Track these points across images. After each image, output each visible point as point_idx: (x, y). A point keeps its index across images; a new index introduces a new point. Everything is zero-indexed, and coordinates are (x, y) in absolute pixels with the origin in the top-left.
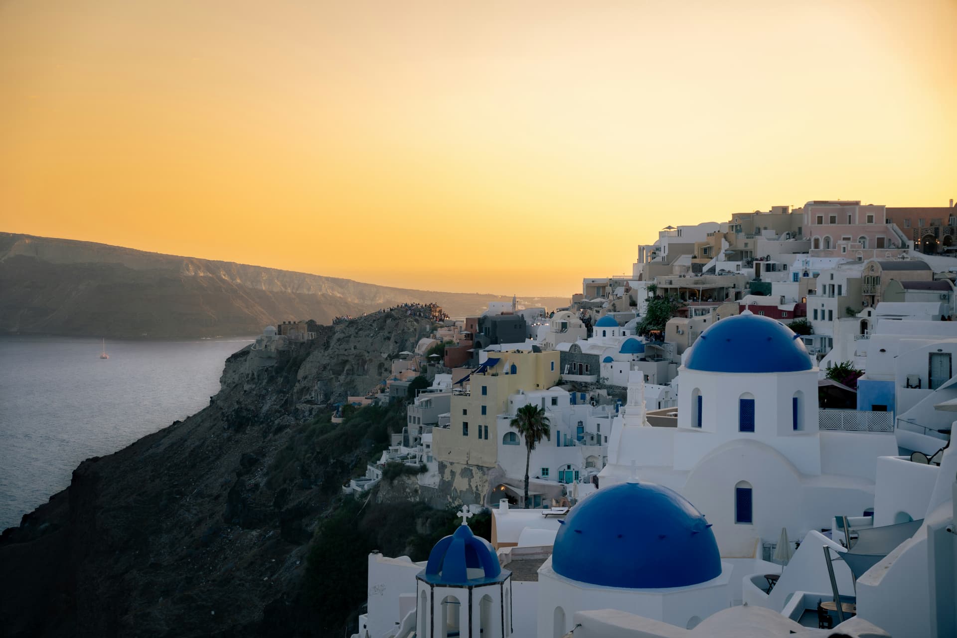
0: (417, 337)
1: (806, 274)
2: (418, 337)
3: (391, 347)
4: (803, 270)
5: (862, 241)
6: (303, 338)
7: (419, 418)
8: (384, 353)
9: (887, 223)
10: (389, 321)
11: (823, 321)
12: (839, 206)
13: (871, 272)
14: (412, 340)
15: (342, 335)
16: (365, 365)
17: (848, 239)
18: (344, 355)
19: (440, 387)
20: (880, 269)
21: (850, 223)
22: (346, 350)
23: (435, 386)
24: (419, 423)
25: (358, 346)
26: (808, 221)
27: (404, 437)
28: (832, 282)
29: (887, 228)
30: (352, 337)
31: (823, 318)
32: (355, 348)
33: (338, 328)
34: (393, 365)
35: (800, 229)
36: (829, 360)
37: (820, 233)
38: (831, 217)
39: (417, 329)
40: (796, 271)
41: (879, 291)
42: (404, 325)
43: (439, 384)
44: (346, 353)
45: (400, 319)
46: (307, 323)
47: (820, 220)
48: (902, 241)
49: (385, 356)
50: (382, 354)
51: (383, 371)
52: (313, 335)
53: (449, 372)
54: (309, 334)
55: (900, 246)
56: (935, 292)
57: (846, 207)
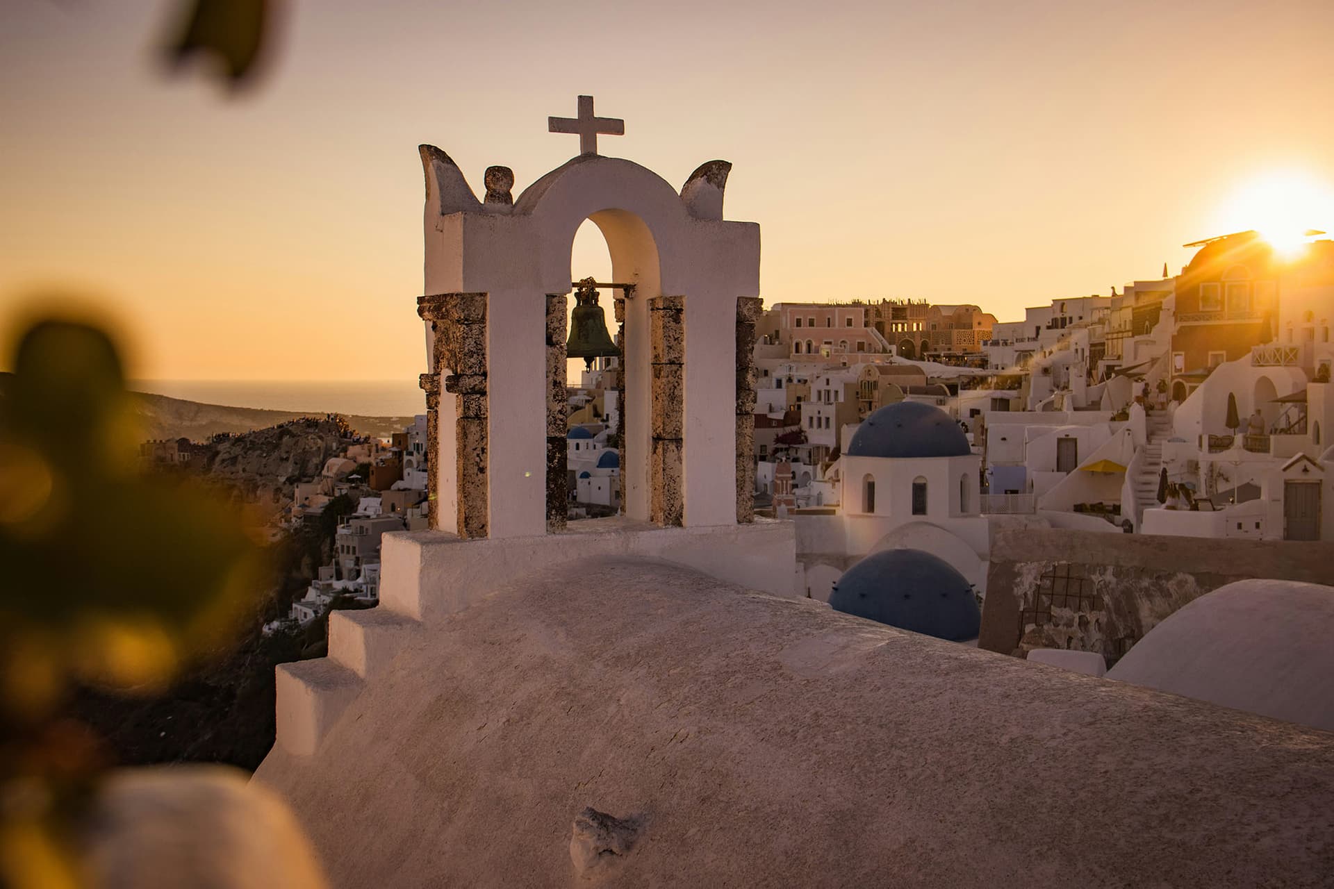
0: (322, 456)
1: (790, 380)
2: (324, 456)
3: (289, 469)
4: (786, 376)
5: (843, 345)
6: (172, 460)
7: (354, 548)
8: (281, 476)
9: (865, 326)
10: (286, 439)
11: (819, 430)
12: (818, 309)
13: (867, 377)
14: (315, 460)
15: (226, 456)
16: (257, 490)
17: (830, 343)
18: (230, 479)
19: (367, 513)
20: (878, 374)
21: (829, 326)
22: (232, 473)
23: (360, 511)
24: (354, 553)
25: (248, 468)
26: (786, 323)
27: (336, 570)
28: (828, 388)
29: (867, 332)
30: (240, 458)
31: (820, 426)
32: (244, 470)
33: (221, 447)
34: (296, 489)
35: (777, 332)
36: (836, 469)
37: (802, 336)
38: (810, 319)
39: (321, 448)
40: (779, 378)
41: (877, 396)
42: (305, 443)
43: (365, 509)
44: (233, 477)
45: (299, 436)
46: (177, 441)
47: (799, 323)
48: (883, 346)
49: (282, 479)
50: (279, 478)
51: (281, 497)
52: (186, 456)
53: (378, 495)
54: (180, 455)
55: (881, 350)
56: (932, 397)
57: (824, 309)
